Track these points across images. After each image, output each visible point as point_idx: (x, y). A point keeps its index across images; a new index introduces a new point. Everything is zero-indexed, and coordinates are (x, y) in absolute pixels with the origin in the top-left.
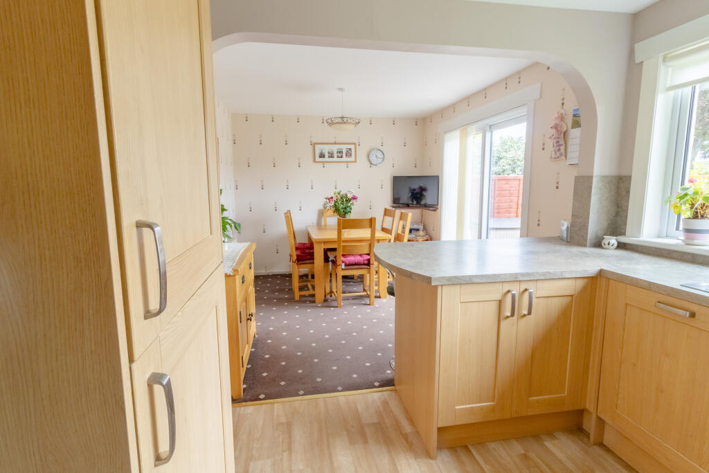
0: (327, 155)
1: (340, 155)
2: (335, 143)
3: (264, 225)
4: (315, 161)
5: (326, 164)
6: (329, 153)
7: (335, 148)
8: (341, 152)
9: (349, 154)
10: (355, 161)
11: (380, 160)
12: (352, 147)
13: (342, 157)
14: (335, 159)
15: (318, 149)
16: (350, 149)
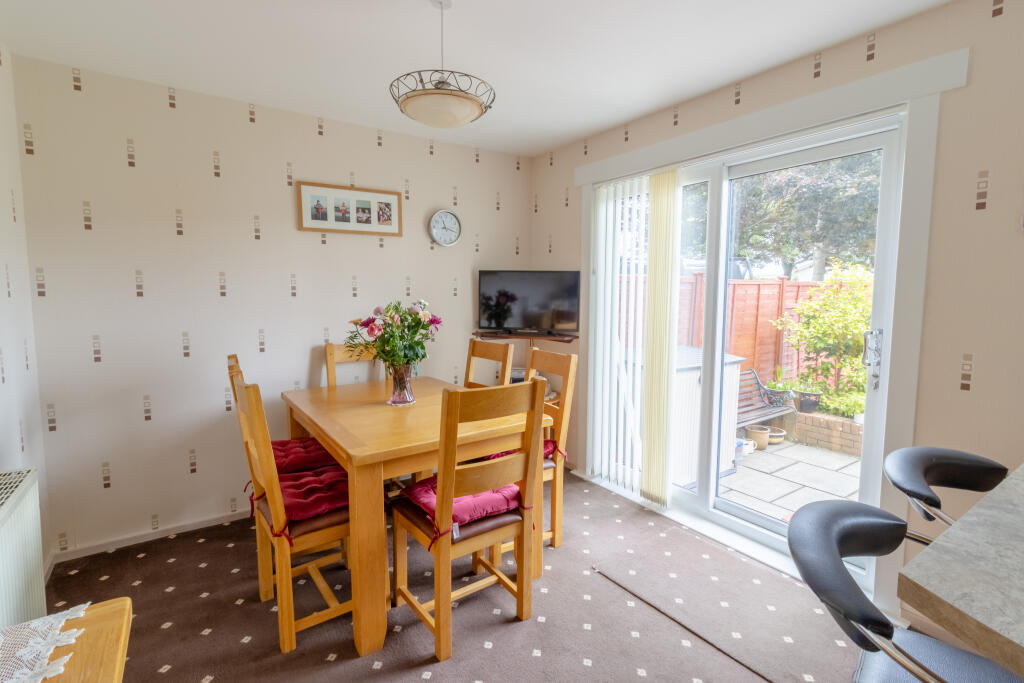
0: (331, 214)
1: (364, 217)
2: (352, 188)
3: (147, 397)
4: (300, 226)
5: (329, 236)
6: (337, 209)
7: (352, 200)
8: (364, 209)
9: (384, 215)
10: (400, 234)
11: (453, 236)
12: (392, 200)
13: (368, 221)
14: (353, 225)
15: (310, 196)
16: (388, 205)
